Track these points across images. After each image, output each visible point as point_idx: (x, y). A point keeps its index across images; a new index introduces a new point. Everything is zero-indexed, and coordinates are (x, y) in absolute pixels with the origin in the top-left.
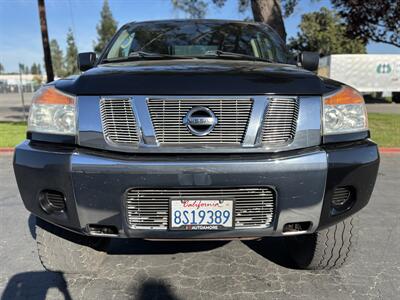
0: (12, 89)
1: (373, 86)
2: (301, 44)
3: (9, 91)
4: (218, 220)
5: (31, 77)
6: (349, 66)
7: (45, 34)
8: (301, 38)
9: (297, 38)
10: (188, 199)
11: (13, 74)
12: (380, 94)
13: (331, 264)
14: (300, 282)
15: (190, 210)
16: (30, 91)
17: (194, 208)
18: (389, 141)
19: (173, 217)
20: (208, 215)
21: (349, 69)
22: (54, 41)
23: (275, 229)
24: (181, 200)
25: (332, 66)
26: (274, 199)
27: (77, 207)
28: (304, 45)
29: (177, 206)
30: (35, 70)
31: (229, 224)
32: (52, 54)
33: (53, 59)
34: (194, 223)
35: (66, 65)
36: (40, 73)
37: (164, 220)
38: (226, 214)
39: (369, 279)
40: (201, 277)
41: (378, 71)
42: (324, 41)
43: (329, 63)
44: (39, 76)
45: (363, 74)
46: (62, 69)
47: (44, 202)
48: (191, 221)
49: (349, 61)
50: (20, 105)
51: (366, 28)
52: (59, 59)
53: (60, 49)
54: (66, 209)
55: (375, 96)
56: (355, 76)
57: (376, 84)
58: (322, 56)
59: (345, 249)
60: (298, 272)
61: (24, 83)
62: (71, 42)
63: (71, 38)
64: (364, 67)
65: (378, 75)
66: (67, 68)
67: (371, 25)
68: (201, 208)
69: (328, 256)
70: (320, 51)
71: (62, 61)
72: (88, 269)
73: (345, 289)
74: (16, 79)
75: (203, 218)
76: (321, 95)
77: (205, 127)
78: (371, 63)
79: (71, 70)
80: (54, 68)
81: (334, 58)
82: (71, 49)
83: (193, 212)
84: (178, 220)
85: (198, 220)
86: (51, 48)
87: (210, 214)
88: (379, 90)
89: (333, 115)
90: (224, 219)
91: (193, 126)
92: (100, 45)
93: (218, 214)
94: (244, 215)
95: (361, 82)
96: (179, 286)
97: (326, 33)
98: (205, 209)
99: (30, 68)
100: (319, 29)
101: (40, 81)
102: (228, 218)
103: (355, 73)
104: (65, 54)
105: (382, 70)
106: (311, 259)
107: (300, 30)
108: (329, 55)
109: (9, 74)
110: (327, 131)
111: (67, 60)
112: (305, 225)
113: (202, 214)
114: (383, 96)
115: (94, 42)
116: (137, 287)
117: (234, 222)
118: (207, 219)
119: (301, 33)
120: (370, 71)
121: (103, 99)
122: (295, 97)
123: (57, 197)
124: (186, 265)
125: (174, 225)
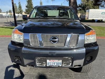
0: (4, 17)
1: (100, 18)
2: (81, 6)
3: (3, 17)
4: (58, 65)
5: (9, 13)
6: (94, 12)
7: (13, 3)
8: (82, 4)
9: (80, 4)
10: (51, 60)
11: (4, 13)
12: (102, 20)
13: (86, 72)
14: (78, 76)
15: (51, 62)
16: (9, 17)
17: (52, 62)
18: (103, 35)
19: (47, 64)
20: (56, 64)
21: (94, 13)
22: (15, 4)
23: (72, 66)
24: (49, 60)
25: (90, 12)
26: (72, 60)
27: (24, 59)
28: (82, 6)
29: (48, 61)
30: (10, 12)
31: (61, 65)
32: (15, 7)
33: (15, 9)
34: (52, 65)
35: (18, 10)
36: (11, 12)
37: (45, 64)
38: (60, 63)
39: (95, 75)
40: (54, 74)
41: (102, 14)
42: (88, 5)
43: (89, 12)
44: (11, 13)
45: (98, 15)
46: (17, 11)
47: (16, 59)
48: (51, 65)
49: (94, 11)
50: (6, 22)
51: (99, 3)
52: (16, 8)
53: (17, 6)
54: (21, 60)
55: (101, 20)
56: (96, 15)
57: (101, 18)
58: (87, 9)
59: (89, 69)
60: (78, 73)
61: (7, 15)
62: (20, 4)
63: (19, 3)
64: (98, 13)
65: (102, 15)
66: (19, 11)
67: (100, 2)
68: (54, 62)
69: (85, 70)
70: (87, 8)
71: (17, 9)
72: (26, 72)
73: (89, 78)
74: (5, 14)
75: (54, 64)
76: (85, 33)
77: (55, 42)
78: (100, 12)
79: (20, 12)
80: (15, 11)
81: (90, 10)
82: (20, 6)
83: (52, 63)
84: (48, 64)
85: (53, 64)
86: (14, 6)
87: (56, 63)
88: (102, 19)
89: (88, 38)
90: (59, 64)
91: (52, 41)
92: (27, 5)
93: (58, 63)
94: (64, 63)
95: (97, 17)
96: (48, 76)
97: (88, 3)
98: (55, 62)
99: (9, 11)
100: (86, 2)
101: (11, 15)
102: (60, 64)
103: (96, 14)
104: (18, 7)
105: (103, 13)
106: (81, 71)
107: (81, 2)
108: (89, 9)
109: (3, 13)
110: (86, 43)
111: (18, 9)
112: (80, 66)
113: (54, 63)
114: (103, 21)
115: (26, 5)
116: (38, 76)
117: (62, 65)
118: (55, 64)
119: (82, 3)
120: (100, 14)
121: (30, 34)
122: (78, 34)
123: (19, 58)
124: (50, 70)
125: (47, 65)
